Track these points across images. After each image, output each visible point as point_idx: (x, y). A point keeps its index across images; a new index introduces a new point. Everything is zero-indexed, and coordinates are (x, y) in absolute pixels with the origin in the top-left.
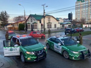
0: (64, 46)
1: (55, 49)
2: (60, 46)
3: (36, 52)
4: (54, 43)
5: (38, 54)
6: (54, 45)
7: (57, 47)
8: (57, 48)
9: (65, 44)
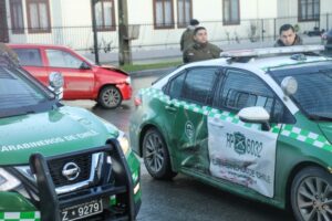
0: (296, 130)
1: (221, 163)
2: (265, 126)
3: (34, 170)
4: (205, 110)
5: (60, 190)
6: (204, 135)
7: (239, 141)
8: (231, 153)
9: (302, 111)
